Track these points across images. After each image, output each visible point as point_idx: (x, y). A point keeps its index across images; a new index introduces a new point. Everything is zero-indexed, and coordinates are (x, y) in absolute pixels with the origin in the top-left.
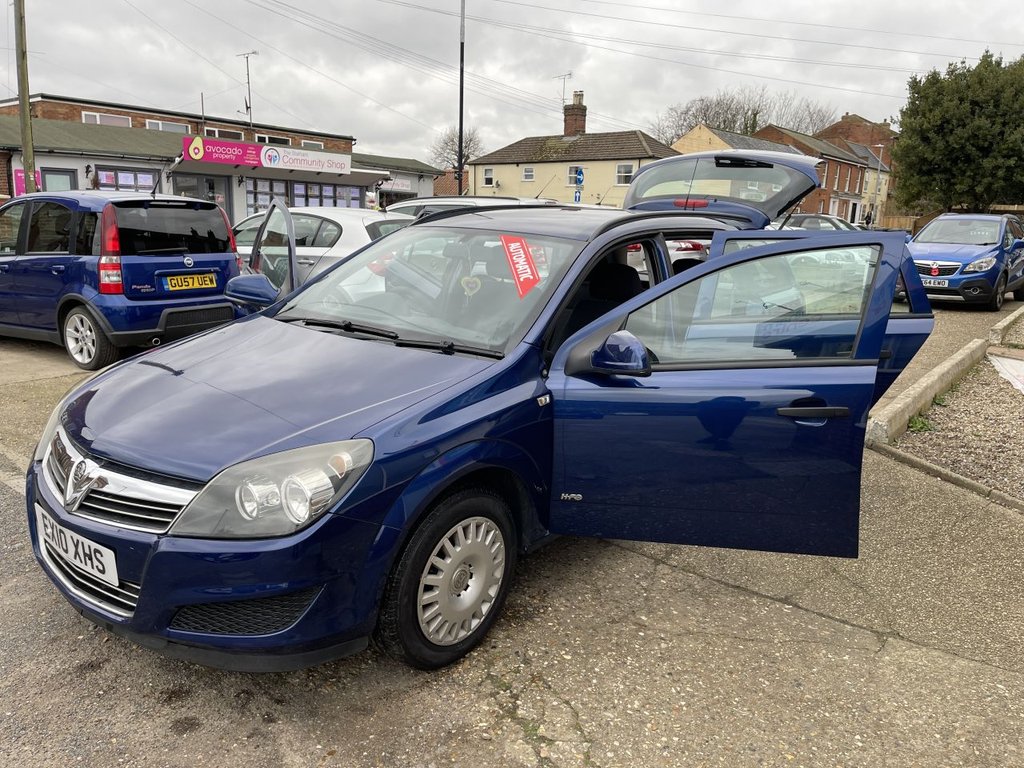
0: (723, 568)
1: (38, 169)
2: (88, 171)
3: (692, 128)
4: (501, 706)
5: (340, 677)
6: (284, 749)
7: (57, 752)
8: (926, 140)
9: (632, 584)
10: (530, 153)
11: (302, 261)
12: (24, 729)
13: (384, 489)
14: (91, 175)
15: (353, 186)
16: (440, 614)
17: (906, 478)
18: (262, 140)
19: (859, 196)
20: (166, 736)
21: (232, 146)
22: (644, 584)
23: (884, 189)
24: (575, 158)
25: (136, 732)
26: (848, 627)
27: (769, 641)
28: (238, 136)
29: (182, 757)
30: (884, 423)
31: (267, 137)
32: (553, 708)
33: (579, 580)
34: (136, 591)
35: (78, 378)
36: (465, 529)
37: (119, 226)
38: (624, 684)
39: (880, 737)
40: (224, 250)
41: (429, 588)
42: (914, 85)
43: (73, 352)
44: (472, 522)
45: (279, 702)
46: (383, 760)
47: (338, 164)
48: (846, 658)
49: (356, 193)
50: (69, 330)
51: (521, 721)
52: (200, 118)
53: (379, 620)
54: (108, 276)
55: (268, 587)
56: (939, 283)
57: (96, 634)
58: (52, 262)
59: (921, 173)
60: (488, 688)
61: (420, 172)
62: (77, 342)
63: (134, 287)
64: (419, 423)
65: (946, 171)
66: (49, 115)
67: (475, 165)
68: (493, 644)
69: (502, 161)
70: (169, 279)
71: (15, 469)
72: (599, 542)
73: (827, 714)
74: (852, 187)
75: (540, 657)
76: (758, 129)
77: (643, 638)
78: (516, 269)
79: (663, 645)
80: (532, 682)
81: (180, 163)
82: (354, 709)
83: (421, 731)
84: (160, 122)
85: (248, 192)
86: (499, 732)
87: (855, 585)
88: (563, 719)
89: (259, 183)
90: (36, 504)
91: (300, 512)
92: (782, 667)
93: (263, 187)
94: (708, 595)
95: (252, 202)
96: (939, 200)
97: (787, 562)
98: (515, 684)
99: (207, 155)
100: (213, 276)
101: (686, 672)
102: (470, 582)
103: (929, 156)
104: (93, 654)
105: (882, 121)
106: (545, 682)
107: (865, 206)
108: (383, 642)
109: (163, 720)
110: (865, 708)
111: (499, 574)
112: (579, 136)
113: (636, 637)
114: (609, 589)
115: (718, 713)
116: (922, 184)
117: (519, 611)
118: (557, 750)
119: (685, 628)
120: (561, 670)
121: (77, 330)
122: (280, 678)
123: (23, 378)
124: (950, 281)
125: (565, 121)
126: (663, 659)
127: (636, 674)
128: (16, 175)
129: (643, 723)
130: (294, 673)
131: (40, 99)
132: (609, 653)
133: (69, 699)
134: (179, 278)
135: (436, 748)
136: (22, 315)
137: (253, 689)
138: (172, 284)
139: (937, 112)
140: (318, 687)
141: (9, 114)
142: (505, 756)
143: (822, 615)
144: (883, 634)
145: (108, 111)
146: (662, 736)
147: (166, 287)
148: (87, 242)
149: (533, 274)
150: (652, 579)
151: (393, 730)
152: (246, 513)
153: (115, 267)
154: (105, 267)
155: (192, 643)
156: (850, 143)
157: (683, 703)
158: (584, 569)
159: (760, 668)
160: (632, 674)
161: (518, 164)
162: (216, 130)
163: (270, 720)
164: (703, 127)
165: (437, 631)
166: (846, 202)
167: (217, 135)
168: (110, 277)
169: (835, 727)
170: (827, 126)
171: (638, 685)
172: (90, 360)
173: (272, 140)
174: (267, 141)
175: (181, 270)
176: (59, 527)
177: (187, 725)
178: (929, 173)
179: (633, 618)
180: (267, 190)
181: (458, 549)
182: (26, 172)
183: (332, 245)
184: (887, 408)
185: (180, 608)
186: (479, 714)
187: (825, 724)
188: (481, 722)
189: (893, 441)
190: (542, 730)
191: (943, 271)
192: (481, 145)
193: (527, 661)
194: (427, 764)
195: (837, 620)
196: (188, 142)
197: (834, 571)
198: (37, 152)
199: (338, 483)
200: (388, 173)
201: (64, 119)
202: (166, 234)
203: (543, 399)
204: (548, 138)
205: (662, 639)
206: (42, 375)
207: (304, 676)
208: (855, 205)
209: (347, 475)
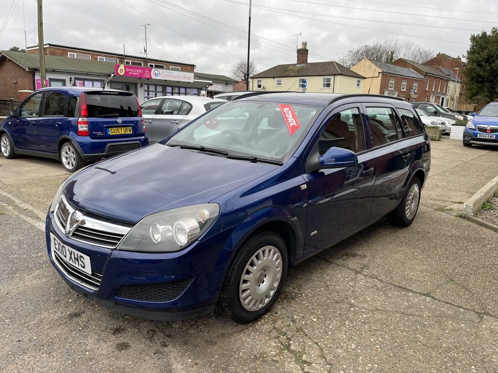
0: (392, 277)
1: (47, 79)
2: (71, 81)
3: (360, 60)
4: (282, 344)
5: (199, 325)
6: (172, 361)
7: (59, 358)
8: (480, 65)
9: (345, 283)
10: (280, 72)
11: (173, 122)
12: (42, 346)
13: (222, 231)
14: (72, 82)
15: (194, 88)
16: (250, 295)
17: (484, 233)
18: (151, 66)
19: (445, 94)
20: (113, 352)
21: (138, 69)
22: (352, 284)
23: (458, 91)
24: (302, 75)
25: (98, 349)
26: (462, 310)
27: (421, 316)
28: (140, 64)
29: (121, 363)
30: (471, 205)
31: (154, 65)
32: (309, 346)
33: (317, 281)
34: (100, 277)
35: (67, 176)
36: (264, 252)
37: (88, 104)
38: (346, 335)
39: (485, 368)
40: (136, 116)
41: (245, 281)
42: (473, 39)
43: (65, 164)
44: (267, 248)
45: (169, 336)
46: (222, 369)
47: (188, 77)
48: (462, 325)
49: (196, 91)
50: (63, 153)
51: (292, 352)
52: (123, 56)
53: (220, 297)
54: (82, 127)
55: (165, 277)
56: (490, 137)
57: (78, 298)
58: (55, 121)
59: (477, 82)
60: (274, 334)
61: (226, 81)
62: (67, 159)
63: (94, 133)
64: (240, 197)
65: (490, 81)
66: (52, 54)
67: (253, 78)
68: (275, 312)
69: (266, 76)
70: (110, 129)
71: (38, 218)
72: (326, 262)
73: (455, 355)
74: (442, 90)
75: (300, 319)
76: (393, 61)
77: (353, 312)
78: (288, 121)
79: (364, 316)
80: (298, 331)
81: (113, 77)
82: (207, 342)
83: (241, 355)
84: (104, 58)
85: (145, 91)
86: (282, 357)
87: (463, 288)
88: (314, 352)
89: (150, 86)
90: (51, 233)
91: (183, 240)
92: (429, 330)
93: (152, 88)
94: (385, 291)
95: (146, 95)
96: (486, 96)
97: (426, 275)
98: (288, 333)
99: (126, 73)
100: (130, 128)
101: (378, 330)
102: (265, 279)
103: (482, 73)
104: (76, 309)
105: (457, 57)
106: (304, 332)
107: (448, 99)
108: (222, 308)
109: (112, 343)
110: (475, 352)
111: (279, 276)
112: (304, 64)
113: (349, 311)
114: (333, 286)
115: (397, 352)
116: (479, 88)
117: (287, 295)
118: (313, 368)
119: (375, 307)
120: (311, 326)
121: (67, 153)
122: (169, 324)
123: (41, 175)
124: (496, 136)
125: (298, 56)
126: (364, 323)
127: (351, 330)
128: (37, 82)
129: (358, 356)
130: (176, 322)
131: (48, 46)
132: (336, 319)
133: (65, 331)
134: (115, 129)
135: (249, 364)
136: (41, 146)
137: (156, 329)
138: (112, 132)
139: (486, 52)
140: (187, 330)
141: (34, 53)
142: (286, 370)
143: (447, 303)
144: (480, 314)
145: (80, 52)
146: (369, 364)
147: (109, 133)
148: (72, 112)
149: (297, 123)
150: (355, 281)
151: (227, 354)
152: (155, 240)
153: (85, 123)
154: (81, 123)
155: (127, 305)
156: (440, 67)
157: (378, 347)
158: (319, 275)
159: (417, 330)
160: (349, 330)
161: (274, 78)
162: (130, 61)
163: (165, 345)
164: (366, 59)
165: (249, 304)
166: (439, 97)
167: (131, 64)
168: (83, 128)
169: (460, 362)
170: (429, 59)
171: (353, 336)
172: (72, 168)
173: (156, 66)
174: (154, 66)
175: (116, 125)
176: (62, 244)
177: (123, 346)
178: (482, 82)
179: (347, 301)
180: (154, 90)
181: (260, 262)
182: (42, 80)
183: (187, 114)
184: (472, 197)
185: (122, 286)
186: (271, 347)
187: (454, 360)
188: (272, 351)
189: (476, 214)
190: (304, 357)
191: (493, 131)
192: (256, 69)
193: (294, 321)
194: (245, 371)
195: (456, 306)
196: (118, 67)
197: (452, 280)
198: (47, 71)
199: (202, 225)
200: (211, 82)
201: (60, 56)
202: (109, 108)
203: (303, 186)
204: (289, 65)
205: (363, 312)
206: (49, 174)
207: (181, 324)
208: (443, 99)
209: (206, 222)
